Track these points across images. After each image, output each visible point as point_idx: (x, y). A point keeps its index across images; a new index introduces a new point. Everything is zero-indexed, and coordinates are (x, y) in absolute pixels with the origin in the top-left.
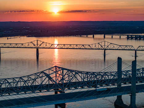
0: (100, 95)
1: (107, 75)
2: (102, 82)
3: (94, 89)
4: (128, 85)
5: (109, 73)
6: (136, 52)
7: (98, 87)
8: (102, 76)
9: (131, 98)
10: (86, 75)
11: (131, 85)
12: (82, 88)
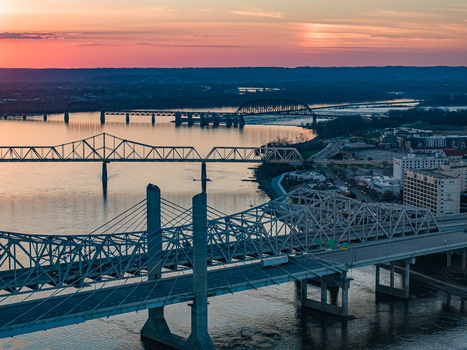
0: (93, 311)
1: (114, 244)
2: (97, 269)
3: (71, 290)
4: (181, 273)
5: (122, 236)
6: (204, 167)
7: (86, 285)
8: (99, 249)
9: (194, 313)
10: (45, 247)
11: (191, 272)
12: (34, 288)
